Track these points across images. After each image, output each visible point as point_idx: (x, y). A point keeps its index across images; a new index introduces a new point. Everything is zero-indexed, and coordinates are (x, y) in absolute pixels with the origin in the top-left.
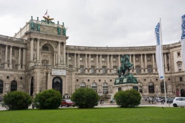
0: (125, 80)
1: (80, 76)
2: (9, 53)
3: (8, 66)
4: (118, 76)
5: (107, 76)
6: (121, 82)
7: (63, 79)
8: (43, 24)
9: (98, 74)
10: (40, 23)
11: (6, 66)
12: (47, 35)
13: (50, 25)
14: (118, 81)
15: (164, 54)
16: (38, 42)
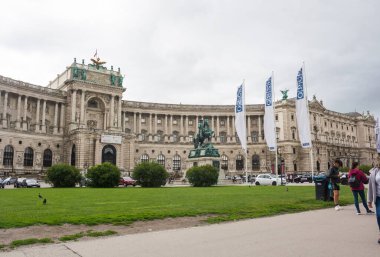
0: (203, 153)
1: (141, 145)
2: (41, 109)
3: (41, 129)
4: (193, 146)
5: (179, 146)
6: (198, 154)
7: (118, 148)
8: (91, 69)
9: (167, 143)
10: (86, 68)
11: (37, 127)
12: (95, 85)
13: (100, 70)
14: (193, 153)
15: (247, 117)
16: (83, 95)
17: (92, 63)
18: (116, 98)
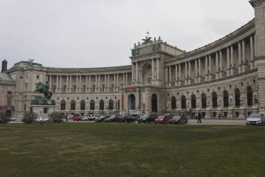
18: (155, 59)
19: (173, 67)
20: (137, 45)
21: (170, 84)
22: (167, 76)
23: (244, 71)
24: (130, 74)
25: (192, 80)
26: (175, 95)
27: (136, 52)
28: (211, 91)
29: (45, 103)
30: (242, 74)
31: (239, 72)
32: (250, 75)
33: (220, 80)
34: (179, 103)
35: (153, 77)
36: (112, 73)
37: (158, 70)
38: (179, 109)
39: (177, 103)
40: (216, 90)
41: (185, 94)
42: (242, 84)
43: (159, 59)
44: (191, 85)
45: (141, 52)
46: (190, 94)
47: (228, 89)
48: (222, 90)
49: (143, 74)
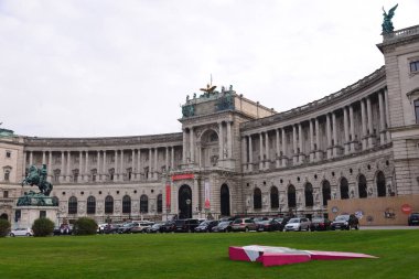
10: (198, 101)
16: (192, 132)
17: (202, 93)
18: (224, 124)
19: (255, 137)
20: (191, 98)
21: (250, 166)
22: (245, 153)
23: (371, 146)
24: (179, 149)
25: (289, 160)
26: (260, 186)
27: (189, 111)
28: (320, 179)
29: (41, 203)
30: (368, 152)
31: (364, 148)
32: (380, 153)
33: (334, 160)
34: (266, 199)
35: (221, 154)
36: (145, 146)
37: (229, 142)
38: (267, 209)
39: (264, 199)
40: (329, 178)
41: (277, 184)
42: (369, 167)
43: (232, 123)
44: (287, 169)
45: (199, 110)
46: (286, 184)
47: (347, 175)
48: (338, 176)
49: (203, 149)
